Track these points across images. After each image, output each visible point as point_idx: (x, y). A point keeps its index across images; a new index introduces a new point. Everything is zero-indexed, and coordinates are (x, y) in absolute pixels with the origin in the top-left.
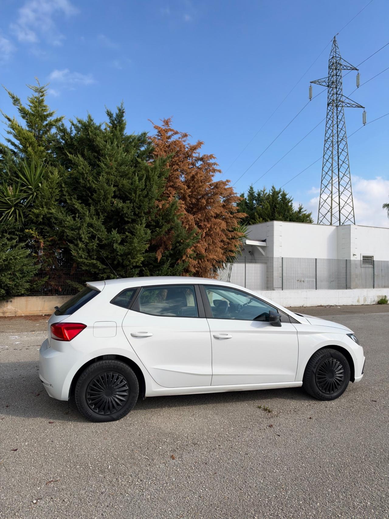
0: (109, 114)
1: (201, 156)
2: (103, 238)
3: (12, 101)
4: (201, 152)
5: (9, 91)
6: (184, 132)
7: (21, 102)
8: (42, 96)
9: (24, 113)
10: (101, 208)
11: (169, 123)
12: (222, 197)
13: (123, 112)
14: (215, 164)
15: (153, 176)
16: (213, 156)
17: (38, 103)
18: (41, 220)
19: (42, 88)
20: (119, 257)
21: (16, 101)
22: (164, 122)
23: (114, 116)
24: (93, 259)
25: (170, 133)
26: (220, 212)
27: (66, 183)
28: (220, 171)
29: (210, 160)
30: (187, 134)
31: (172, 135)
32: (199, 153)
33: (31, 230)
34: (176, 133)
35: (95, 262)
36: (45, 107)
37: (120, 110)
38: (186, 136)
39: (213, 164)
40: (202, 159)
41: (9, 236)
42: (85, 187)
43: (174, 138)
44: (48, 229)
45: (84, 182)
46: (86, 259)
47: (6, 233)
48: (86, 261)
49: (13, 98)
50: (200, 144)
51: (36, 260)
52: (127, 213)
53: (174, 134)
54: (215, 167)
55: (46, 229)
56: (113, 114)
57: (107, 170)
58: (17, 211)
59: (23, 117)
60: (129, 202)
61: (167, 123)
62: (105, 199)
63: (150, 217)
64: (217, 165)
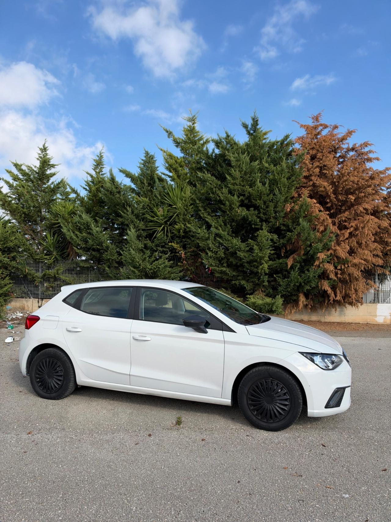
0: (245, 126)
1: (351, 147)
2: (229, 247)
3: (166, 134)
4: (351, 142)
5: (163, 127)
6: (333, 124)
7: (174, 134)
8: (193, 124)
9: (177, 143)
10: (229, 218)
11: (319, 118)
12: (386, 189)
13: (257, 121)
14: (370, 152)
15: (280, 179)
16: (368, 142)
17: (191, 131)
18: (183, 234)
19: (193, 117)
20: (245, 264)
21: (170, 134)
22: (313, 118)
23: (250, 126)
24: (224, 267)
25: (320, 128)
26: (373, 206)
27: (200, 199)
28: (378, 159)
29: (365, 148)
30: (338, 125)
31: (322, 130)
32: (348, 144)
33: (173, 243)
34: (326, 127)
35: (224, 269)
36: (196, 133)
37: (253, 119)
38: (336, 127)
39: (368, 152)
40: (353, 149)
41: (161, 249)
42: (216, 201)
43: (325, 132)
44: (189, 242)
45: (214, 196)
46: (218, 267)
47: (159, 247)
48: (217, 269)
49: (167, 132)
50: (350, 133)
51: (181, 269)
52: (252, 220)
53: (323, 128)
54: (371, 155)
55: (188, 242)
56: (248, 125)
57: (232, 181)
58: (166, 228)
59: (177, 146)
60: (252, 209)
61: (316, 119)
62: (231, 209)
63: (278, 222)
64: (373, 153)
